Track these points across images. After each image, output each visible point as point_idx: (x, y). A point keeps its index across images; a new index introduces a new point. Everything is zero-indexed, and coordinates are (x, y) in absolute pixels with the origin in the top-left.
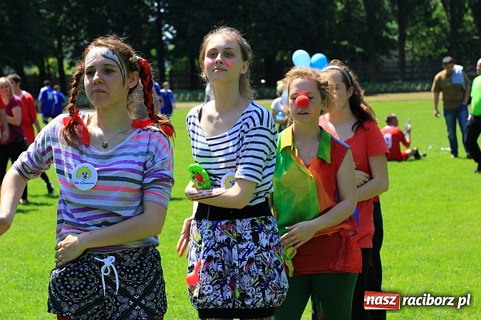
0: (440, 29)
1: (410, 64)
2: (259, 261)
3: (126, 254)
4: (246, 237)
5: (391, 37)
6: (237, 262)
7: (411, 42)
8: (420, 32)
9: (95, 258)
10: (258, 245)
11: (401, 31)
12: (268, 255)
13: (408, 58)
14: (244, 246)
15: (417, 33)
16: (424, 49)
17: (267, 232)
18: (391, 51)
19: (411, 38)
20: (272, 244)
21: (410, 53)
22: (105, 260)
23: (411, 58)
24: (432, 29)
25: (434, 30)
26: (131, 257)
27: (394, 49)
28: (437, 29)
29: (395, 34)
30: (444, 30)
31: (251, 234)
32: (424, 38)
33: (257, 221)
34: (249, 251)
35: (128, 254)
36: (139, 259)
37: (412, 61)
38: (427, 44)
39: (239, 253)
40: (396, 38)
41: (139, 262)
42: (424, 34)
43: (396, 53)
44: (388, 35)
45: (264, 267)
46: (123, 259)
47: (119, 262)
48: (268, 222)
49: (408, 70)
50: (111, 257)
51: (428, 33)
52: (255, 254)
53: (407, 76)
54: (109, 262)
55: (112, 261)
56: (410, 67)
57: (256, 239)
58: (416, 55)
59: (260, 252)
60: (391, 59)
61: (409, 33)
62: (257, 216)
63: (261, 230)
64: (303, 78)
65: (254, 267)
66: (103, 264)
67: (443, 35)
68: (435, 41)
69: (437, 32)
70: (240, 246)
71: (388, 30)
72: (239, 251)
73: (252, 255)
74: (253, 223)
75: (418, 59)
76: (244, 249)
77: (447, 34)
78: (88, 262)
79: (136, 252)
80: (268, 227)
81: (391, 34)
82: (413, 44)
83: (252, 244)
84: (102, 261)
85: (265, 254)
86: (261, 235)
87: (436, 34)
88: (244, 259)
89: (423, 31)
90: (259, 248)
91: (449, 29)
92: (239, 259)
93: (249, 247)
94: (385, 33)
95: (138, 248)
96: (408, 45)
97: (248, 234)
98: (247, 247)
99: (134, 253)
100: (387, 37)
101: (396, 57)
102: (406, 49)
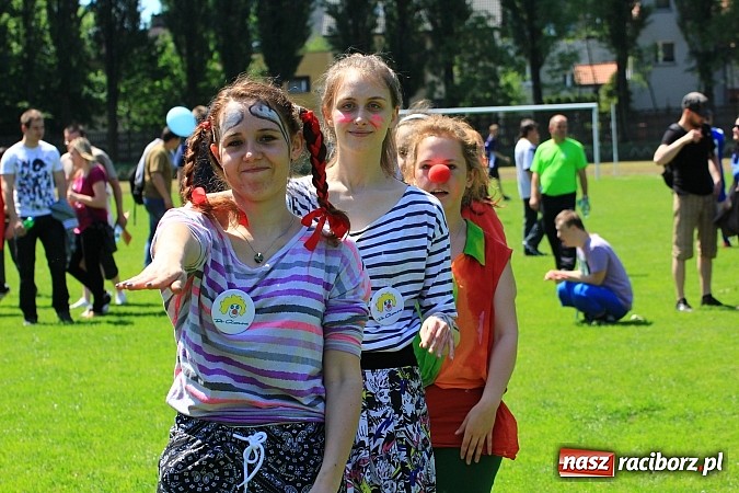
0: (171, 84)
1: (126, 137)
2: (401, 439)
3: (285, 430)
4: (382, 399)
5: (95, 95)
6: (366, 440)
7: (127, 103)
8: (141, 89)
9: (234, 435)
10: (400, 413)
11: (112, 86)
12: (414, 430)
13: (123, 127)
14: (379, 414)
15: (135, 89)
16: (145, 113)
17: (413, 393)
18: (94, 118)
19: (125, 96)
20: (418, 411)
21: (125, 120)
22: (250, 439)
23: (127, 127)
24: (158, 83)
25: (162, 85)
26: (294, 436)
27: (100, 113)
28: (167, 83)
29: (103, 92)
30: (177, 85)
31: (390, 394)
32: (147, 98)
33: (399, 374)
34: (388, 423)
35: (290, 430)
36: (307, 441)
37: (129, 133)
38: (150, 106)
39: (370, 425)
40: (103, 96)
41: (306, 446)
42: (146, 90)
43: (103, 119)
44: (91, 92)
45: (408, 448)
46: (280, 438)
47: (273, 442)
48: (414, 376)
49: (123, 146)
50: (261, 433)
51: (152, 89)
52: (396, 428)
53: (122, 155)
54: (257, 441)
55: (262, 441)
56: (125, 141)
57: (396, 403)
58: (134, 123)
59: (403, 424)
60: (96, 129)
61: (122, 89)
62: (399, 366)
63: (404, 388)
64: (440, 136)
65: (394, 448)
66: (247, 443)
67: (176, 92)
68: (163, 101)
69: (165, 87)
70: (373, 414)
71: (91, 85)
72: (370, 422)
73: (391, 428)
74: (393, 377)
75: (137, 129)
76: (379, 418)
77: (181, 90)
78: (221, 443)
79: (303, 428)
80: (415, 385)
81: (95, 91)
82: (130, 105)
83: (391, 411)
84: (245, 439)
85: (410, 427)
86: (405, 397)
87: (165, 91)
88: (379, 435)
89: (144, 85)
90: (402, 418)
91: (184, 83)
92: (370, 435)
93: (387, 416)
94: (86, 89)
95: (307, 423)
96: (122, 108)
97: (386, 395)
98: (384, 416)
99: (299, 430)
100: (89, 96)
101: (104, 126)
102: (119, 113)
